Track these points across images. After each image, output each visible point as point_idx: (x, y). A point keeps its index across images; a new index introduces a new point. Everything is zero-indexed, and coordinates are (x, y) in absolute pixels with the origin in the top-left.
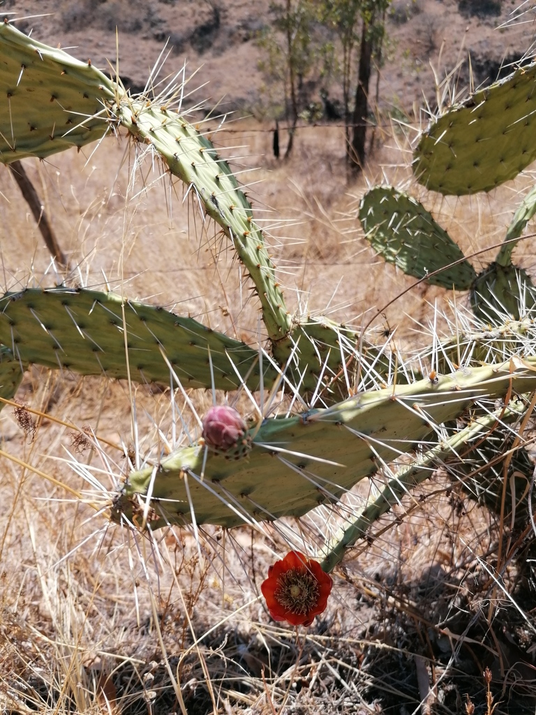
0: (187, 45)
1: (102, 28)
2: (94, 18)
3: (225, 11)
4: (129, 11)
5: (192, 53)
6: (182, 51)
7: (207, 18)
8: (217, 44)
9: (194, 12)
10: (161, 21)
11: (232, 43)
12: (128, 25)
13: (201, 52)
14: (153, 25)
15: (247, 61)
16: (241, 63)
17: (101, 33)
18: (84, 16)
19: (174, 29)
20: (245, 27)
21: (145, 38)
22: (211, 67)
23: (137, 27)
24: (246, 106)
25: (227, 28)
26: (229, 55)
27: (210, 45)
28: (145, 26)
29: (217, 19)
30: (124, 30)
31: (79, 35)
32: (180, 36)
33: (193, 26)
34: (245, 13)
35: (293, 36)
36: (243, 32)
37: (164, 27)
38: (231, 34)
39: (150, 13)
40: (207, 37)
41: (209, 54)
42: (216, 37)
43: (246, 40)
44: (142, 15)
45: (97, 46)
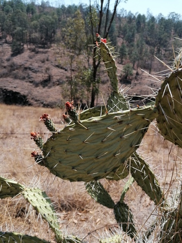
0: (40, 85)
1: (12, 78)
2: (10, 75)
3: (52, 76)
4: (22, 74)
5: (41, 87)
6: (38, 86)
7: (46, 78)
8: (49, 85)
9: (43, 76)
10: (32, 77)
11: (54, 85)
12: (21, 78)
13: (44, 87)
14: (29, 78)
15: (58, 91)
16: (56, 91)
17: (12, 79)
18: (7, 74)
19: (36, 80)
20: (58, 81)
21: (26, 82)
22: (47, 91)
23: (24, 78)
24: (57, 104)
25: (53, 81)
26: (53, 88)
27: (47, 85)
28: (27, 78)
29: (50, 78)
30: (20, 79)
31: (5, 79)
32: (38, 82)
33: (42, 80)
34: (58, 78)
35: (72, 87)
36: (58, 83)
37: (33, 79)
38: (54, 83)
39: (29, 75)
40: (46, 83)
41: (46, 88)
42: (49, 83)
43: (58, 85)
44: (26, 75)
45: (10, 82)
